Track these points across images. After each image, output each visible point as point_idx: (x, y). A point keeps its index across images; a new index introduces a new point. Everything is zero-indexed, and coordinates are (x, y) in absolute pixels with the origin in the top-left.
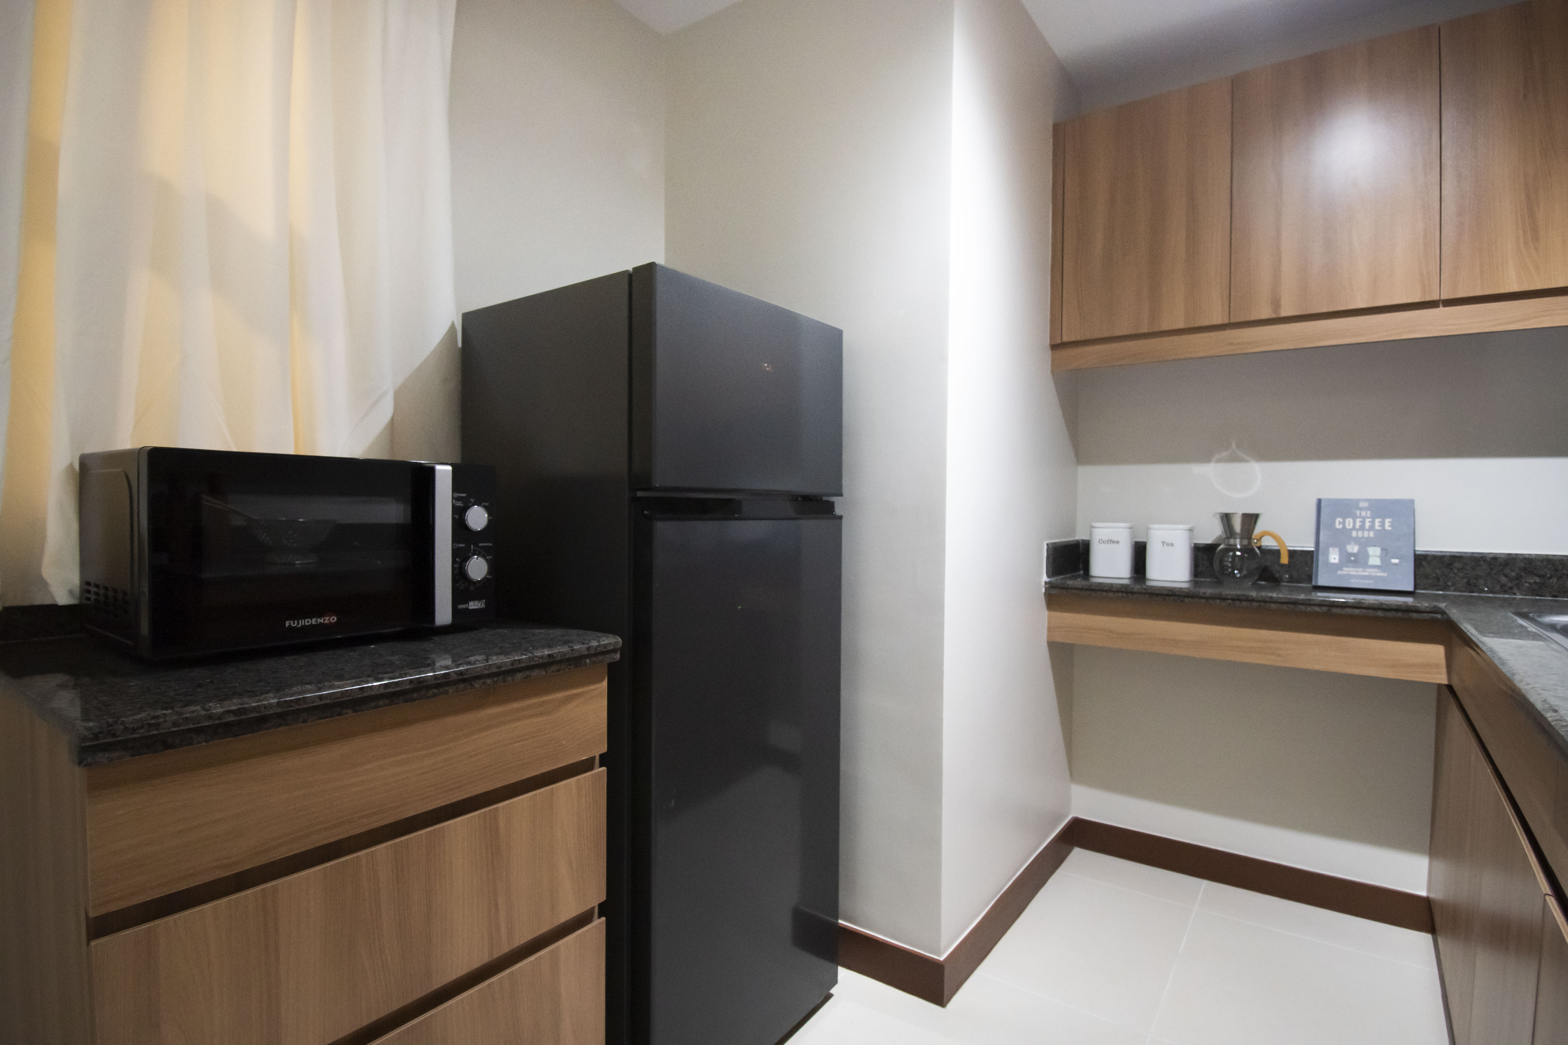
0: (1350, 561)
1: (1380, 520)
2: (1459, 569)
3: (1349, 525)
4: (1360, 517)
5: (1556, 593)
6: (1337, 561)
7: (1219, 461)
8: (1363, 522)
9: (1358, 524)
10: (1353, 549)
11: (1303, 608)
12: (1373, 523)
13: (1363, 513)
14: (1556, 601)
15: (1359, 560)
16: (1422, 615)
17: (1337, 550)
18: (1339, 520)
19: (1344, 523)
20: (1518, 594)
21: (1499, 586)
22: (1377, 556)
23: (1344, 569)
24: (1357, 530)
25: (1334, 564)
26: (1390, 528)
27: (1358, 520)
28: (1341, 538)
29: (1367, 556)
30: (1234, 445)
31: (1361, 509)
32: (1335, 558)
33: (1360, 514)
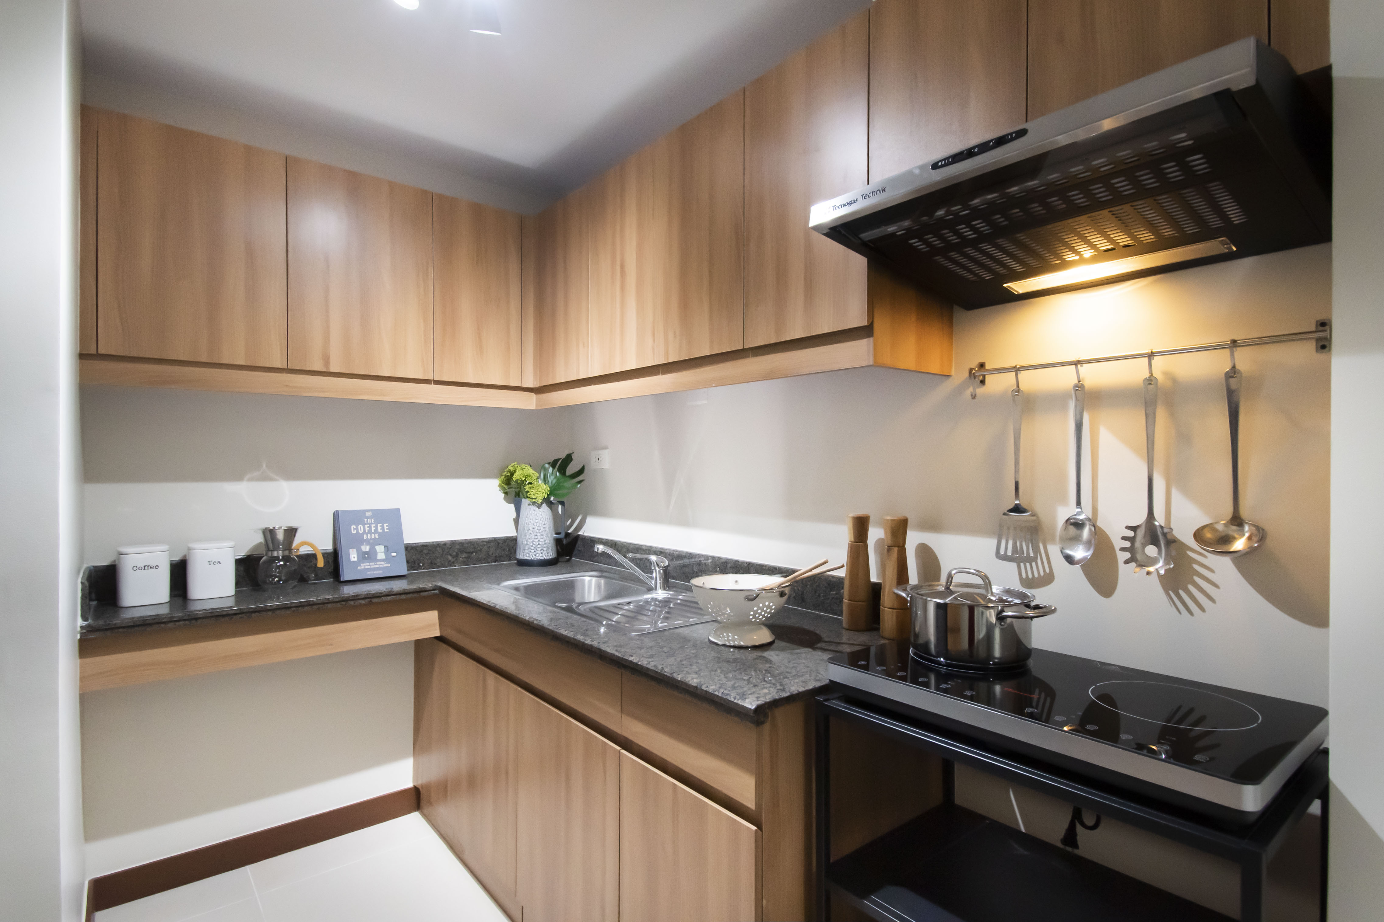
0: (364, 558)
1: (381, 525)
2: (426, 554)
3: (361, 531)
4: (368, 523)
5: (475, 562)
6: (356, 559)
7: (251, 480)
8: (370, 527)
9: (367, 529)
10: (366, 548)
11: (352, 603)
12: (376, 527)
13: (369, 521)
14: (476, 567)
15: (368, 556)
16: (428, 593)
17: (355, 550)
18: (353, 527)
19: (357, 529)
20: (457, 566)
21: (447, 562)
22: (382, 552)
23: (362, 565)
24: (367, 534)
25: (354, 562)
26: (388, 531)
27: (366, 526)
28: (358, 541)
29: (376, 553)
30: (264, 466)
31: (368, 517)
32: (354, 557)
33: (367, 521)
